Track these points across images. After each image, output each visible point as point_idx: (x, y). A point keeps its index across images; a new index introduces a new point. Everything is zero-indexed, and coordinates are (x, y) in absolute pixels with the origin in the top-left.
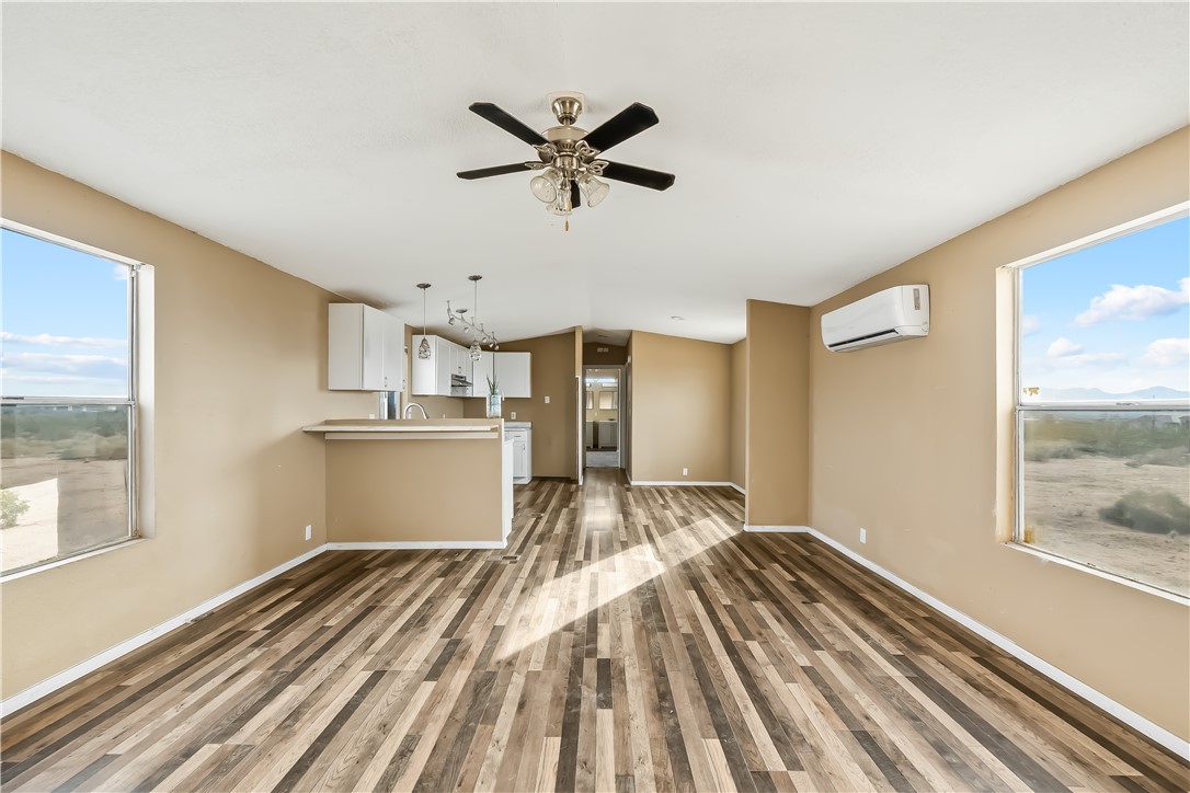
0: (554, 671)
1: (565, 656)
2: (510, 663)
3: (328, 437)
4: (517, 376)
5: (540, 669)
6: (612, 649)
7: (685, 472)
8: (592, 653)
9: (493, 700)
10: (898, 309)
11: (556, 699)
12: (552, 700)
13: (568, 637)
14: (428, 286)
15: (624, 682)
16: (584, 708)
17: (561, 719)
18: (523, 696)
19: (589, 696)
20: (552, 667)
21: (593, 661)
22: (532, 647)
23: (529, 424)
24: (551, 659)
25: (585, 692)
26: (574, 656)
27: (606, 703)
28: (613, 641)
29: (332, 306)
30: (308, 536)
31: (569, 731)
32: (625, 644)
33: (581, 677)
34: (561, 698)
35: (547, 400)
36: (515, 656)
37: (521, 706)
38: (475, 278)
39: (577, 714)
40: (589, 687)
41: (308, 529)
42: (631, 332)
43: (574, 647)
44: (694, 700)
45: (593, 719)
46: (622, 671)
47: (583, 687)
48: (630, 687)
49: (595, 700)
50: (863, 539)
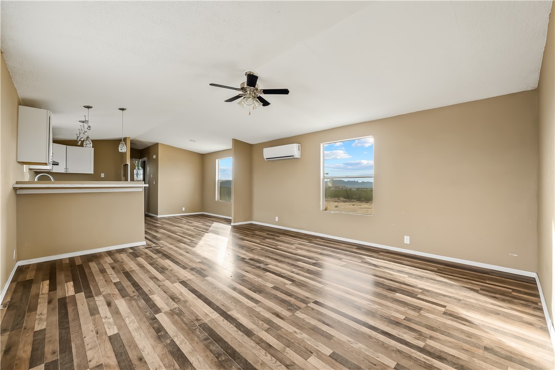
3: (19, 192)
7: (184, 209)
10: (293, 150)
30: (14, 256)
35: (102, 175)
42: (157, 144)
50: (277, 220)
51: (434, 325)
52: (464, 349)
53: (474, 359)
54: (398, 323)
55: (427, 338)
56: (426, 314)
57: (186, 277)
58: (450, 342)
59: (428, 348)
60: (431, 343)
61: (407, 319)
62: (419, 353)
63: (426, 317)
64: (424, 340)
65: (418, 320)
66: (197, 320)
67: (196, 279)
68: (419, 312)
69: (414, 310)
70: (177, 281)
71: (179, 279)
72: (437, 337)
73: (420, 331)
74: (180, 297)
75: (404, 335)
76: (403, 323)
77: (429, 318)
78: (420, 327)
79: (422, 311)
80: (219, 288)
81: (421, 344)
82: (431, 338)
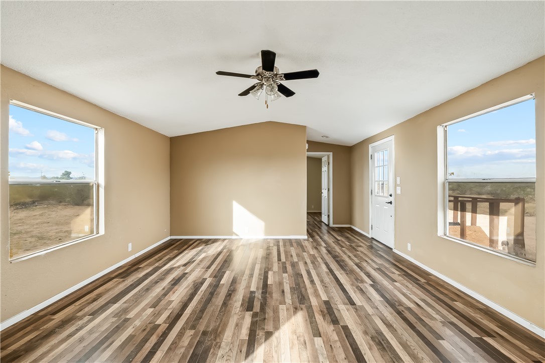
0: (273, 304)
1: (270, 313)
2: (296, 309)
5: (280, 306)
6: (243, 318)
8: (255, 315)
9: (294, 293)
11: (271, 294)
12: (272, 293)
13: (269, 327)
15: (243, 300)
16: (260, 291)
17: (268, 288)
18: (284, 295)
19: (258, 295)
20: (275, 307)
21: (255, 310)
22: (288, 318)
24: (276, 311)
25: (260, 296)
26: (265, 313)
27: (252, 292)
28: (242, 323)
31: (265, 285)
32: (235, 321)
33: (261, 302)
34: (269, 294)
36: (295, 313)
37: (283, 292)
39: (263, 289)
40: (258, 298)
43: (265, 319)
44: (218, 294)
45: (257, 288)
46: (242, 305)
47: (260, 298)
48: (241, 298)
49: (256, 293)
57: (348, 310)
66: (347, 274)
67: (338, 303)
70: (358, 308)
71: (356, 309)
74: (356, 290)
80: (323, 286)
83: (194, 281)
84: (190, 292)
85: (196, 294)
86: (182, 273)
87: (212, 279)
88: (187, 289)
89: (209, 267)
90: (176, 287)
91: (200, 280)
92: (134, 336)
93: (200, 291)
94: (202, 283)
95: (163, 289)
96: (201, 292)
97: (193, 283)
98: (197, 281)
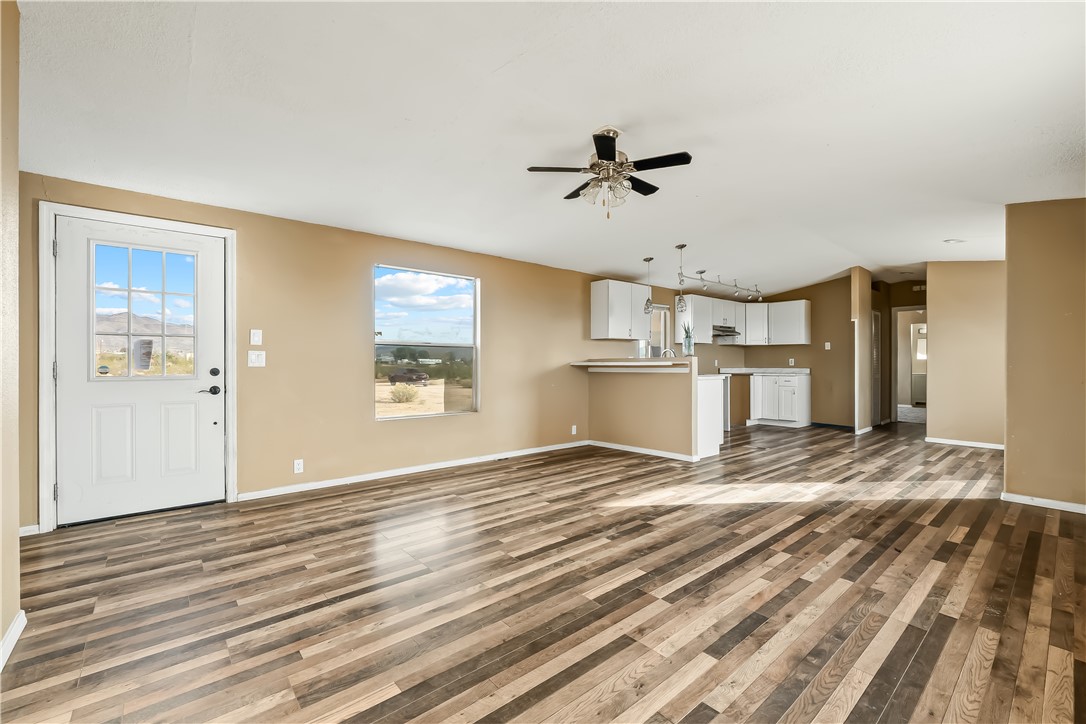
3: (590, 370)
4: (792, 325)
14: (652, 259)
23: (808, 371)
29: (594, 285)
30: (574, 432)
35: (828, 346)
38: (682, 247)
41: (574, 428)
42: (926, 263)
51: (241, 689)
52: (161, 688)
53: (138, 686)
54: (300, 639)
55: (232, 657)
56: (276, 699)
58: (191, 681)
59: (219, 645)
60: (221, 655)
61: (296, 656)
62: (224, 631)
63: (271, 692)
64: (232, 650)
65: (279, 672)
68: (296, 689)
69: (311, 685)
72: (219, 671)
73: (253, 656)
75: (267, 633)
76: (291, 645)
77: (264, 695)
78: (259, 664)
79: (293, 696)
81: (232, 642)
82: (227, 662)
83: (701, 604)
84: (721, 581)
85: (712, 573)
86: (730, 659)
87: (653, 593)
88: (727, 590)
89: (624, 642)
90: (754, 607)
91: (684, 600)
92: (821, 552)
93: (702, 574)
94: (685, 590)
95: (789, 616)
96: (698, 572)
97: (707, 600)
98: (694, 601)
